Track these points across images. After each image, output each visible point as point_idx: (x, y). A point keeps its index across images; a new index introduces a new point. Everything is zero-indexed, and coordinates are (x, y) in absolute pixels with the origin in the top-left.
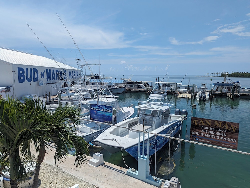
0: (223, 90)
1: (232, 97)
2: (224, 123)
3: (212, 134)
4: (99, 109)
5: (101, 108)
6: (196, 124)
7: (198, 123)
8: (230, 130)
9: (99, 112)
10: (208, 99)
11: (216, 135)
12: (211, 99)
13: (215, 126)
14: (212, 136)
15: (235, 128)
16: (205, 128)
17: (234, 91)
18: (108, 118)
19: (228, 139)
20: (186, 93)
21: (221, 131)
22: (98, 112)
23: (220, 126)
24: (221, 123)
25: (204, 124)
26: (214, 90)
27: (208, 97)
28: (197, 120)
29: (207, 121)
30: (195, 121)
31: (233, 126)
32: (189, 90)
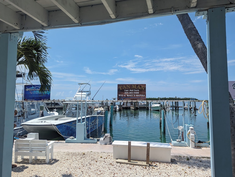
0: (128, 104)
1: (134, 108)
2: (137, 85)
3: (131, 94)
4: (35, 90)
5: (37, 88)
6: (121, 89)
7: (122, 88)
8: (141, 89)
9: (35, 92)
10: (118, 110)
11: (133, 94)
12: (120, 110)
13: (132, 88)
14: (131, 95)
15: (144, 88)
16: (126, 90)
17: (135, 105)
18: (45, 96)
19: (140, 95)
20: (101, 108)
21: (136, 90)
22: (33, 93)
23: (135, 88)
24: (135, 86)
25: (125, 88)
26: (122, 104)
27: (118, 108)
28: (121, 86)
29: (127, 86)
30: (120, 87)
31: (142, 86)
32: (102, 104)
